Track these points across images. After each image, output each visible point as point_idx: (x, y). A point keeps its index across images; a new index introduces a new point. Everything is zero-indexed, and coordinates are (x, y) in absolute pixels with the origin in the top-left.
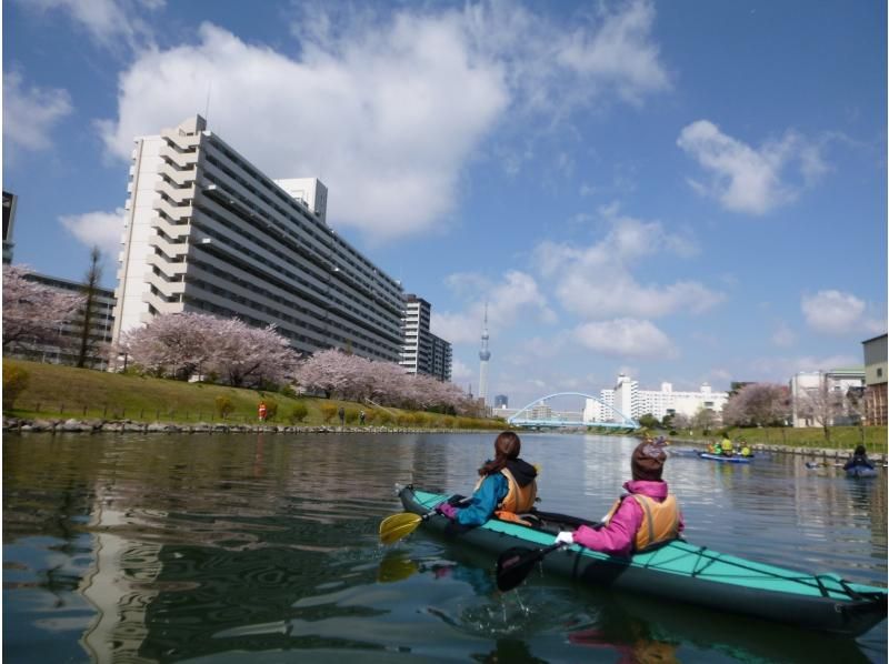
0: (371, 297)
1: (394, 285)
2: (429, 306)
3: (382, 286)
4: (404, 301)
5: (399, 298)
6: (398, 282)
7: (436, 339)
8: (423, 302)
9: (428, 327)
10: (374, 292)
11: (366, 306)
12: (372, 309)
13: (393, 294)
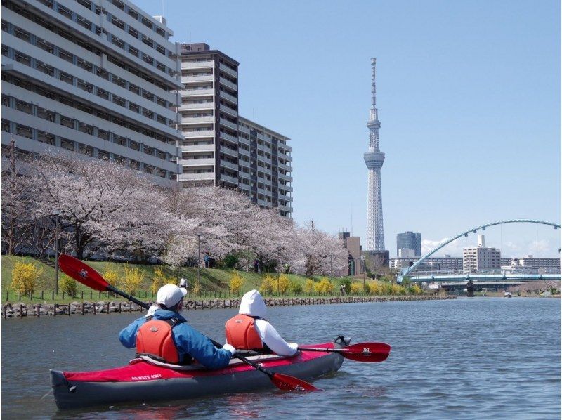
0: (98, 50)
1: (149, 24)
2: (234, 66)
3: (121, 25)
4: (173, 56)
5: (161, 50)
6: (157, 18)
7: (256, 130)
8: (219, 58)
9: (235, 107)
10: (103, 40)
11: (88, 67)
12: (102, 73)
13: (149, 43)
